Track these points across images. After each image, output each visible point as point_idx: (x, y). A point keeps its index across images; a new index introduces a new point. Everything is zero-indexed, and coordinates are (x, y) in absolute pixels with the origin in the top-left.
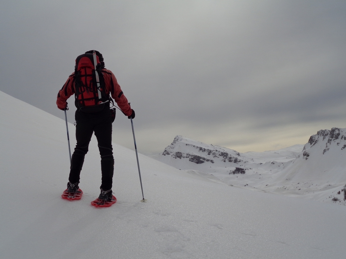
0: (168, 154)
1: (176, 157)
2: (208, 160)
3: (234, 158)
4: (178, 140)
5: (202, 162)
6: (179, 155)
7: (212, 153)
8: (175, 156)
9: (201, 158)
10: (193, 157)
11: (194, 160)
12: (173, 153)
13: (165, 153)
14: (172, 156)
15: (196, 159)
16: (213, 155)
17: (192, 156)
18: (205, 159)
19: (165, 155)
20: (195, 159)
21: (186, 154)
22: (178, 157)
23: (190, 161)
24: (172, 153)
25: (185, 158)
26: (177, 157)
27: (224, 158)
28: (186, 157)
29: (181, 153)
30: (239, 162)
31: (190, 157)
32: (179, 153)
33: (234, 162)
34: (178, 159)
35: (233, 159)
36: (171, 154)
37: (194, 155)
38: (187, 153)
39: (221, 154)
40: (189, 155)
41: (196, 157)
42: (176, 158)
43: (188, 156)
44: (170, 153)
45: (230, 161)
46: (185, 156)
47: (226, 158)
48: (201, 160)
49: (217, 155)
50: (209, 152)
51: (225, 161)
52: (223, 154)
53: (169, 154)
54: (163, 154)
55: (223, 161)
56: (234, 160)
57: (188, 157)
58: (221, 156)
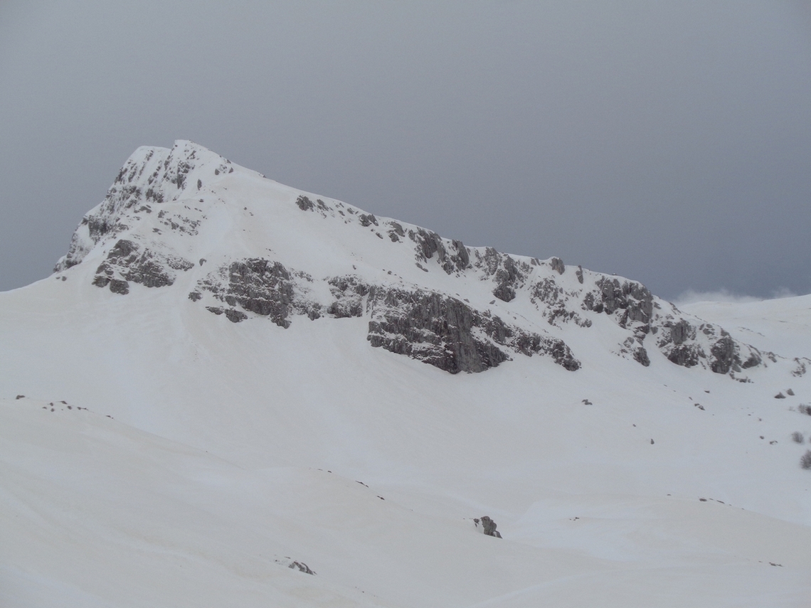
0: (153, 277)
1: (238, 308)
2: (529, 344)
3: (708, 331)
4: (187, 168)
5: (490, 358)
6: (264, 289)
7: (528, 283)
8: (230, 300)
9: (476, 321)
10: (402, 310)
11: (418, 338)
12: (198, 274)
13: (118, 273)
14: (195, 297)
15: (437, 329)
16: (543, 306)
17: (394, 297)
18: (508, 333)
19: (119, 288)
20: (426, 323)
21: (326, 288)
22: (259, 308)
23: (376, 342)
24: (186, 267)
25: (327, 320)
26: (248, 306)
27: (628, 333)
28: (334, 311)
29: (286, 275)
30: (753, 362)
31: (381, 312)
32: (260, 267)
33: (715, 368)
34: (259, 324)
35: (705, 344)
36: (185, 282)
37: (409, 289)
38: (342, 273)
39: (598, 297)
40: (362, 290)
41: (433, 312)
42: (235, 317)
43: (350, 298)
44: (166, 270)
45: (682, 357)
46: (327, 299)
47: (646, 330)
48: (479, 334)
49: (574, 305)
50: (500, 275)
51: (642, 358)
52: (617, 295)
53: (164, 281)
54: (99, 282)
55: (630, 356)
56: (715, 350)
57: (356, 311)
58: (599, 309)
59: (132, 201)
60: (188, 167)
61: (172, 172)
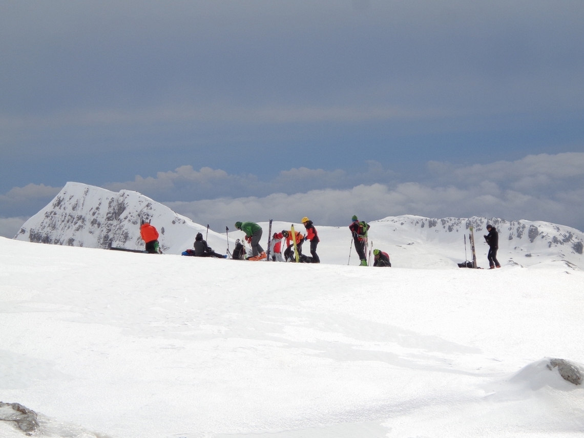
59: (80, 226)
60: (148, 215)
61: (132, 216)
